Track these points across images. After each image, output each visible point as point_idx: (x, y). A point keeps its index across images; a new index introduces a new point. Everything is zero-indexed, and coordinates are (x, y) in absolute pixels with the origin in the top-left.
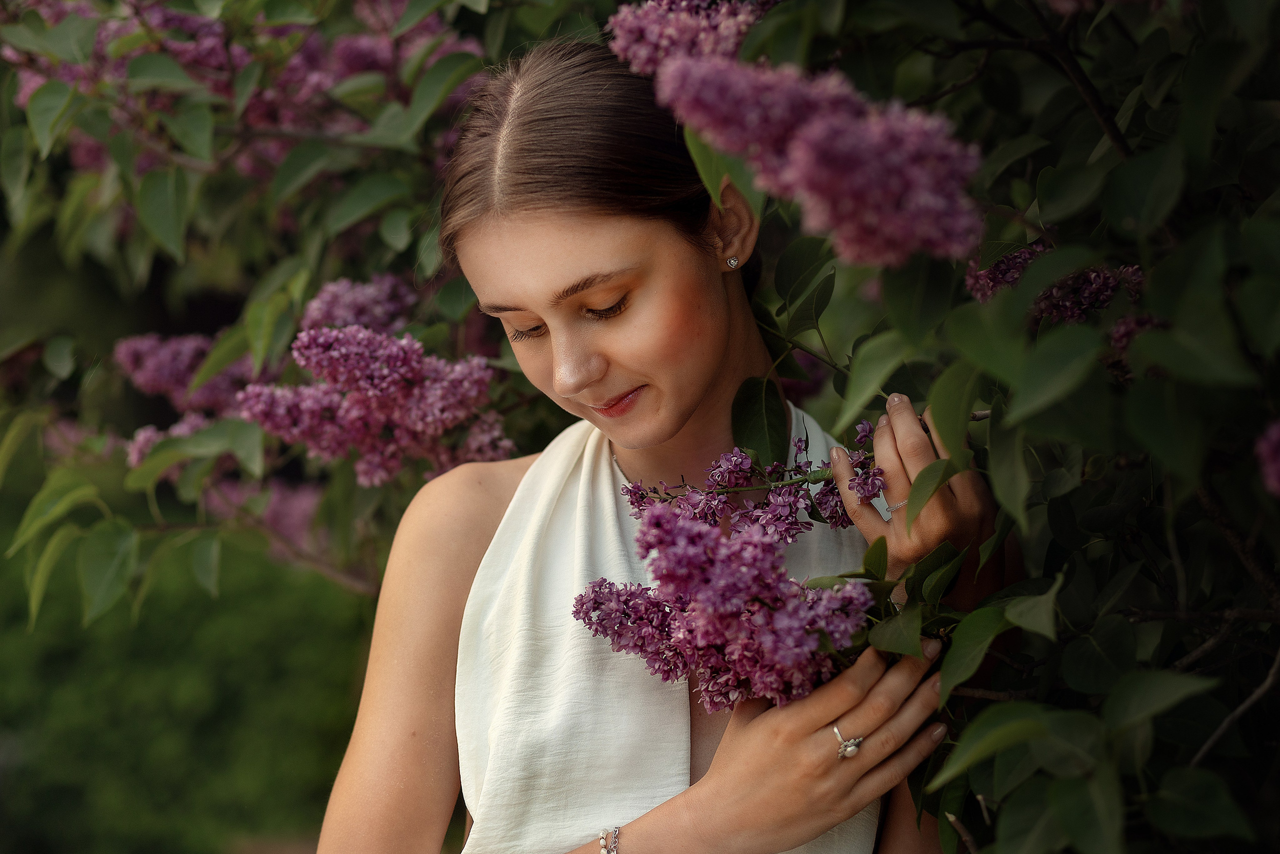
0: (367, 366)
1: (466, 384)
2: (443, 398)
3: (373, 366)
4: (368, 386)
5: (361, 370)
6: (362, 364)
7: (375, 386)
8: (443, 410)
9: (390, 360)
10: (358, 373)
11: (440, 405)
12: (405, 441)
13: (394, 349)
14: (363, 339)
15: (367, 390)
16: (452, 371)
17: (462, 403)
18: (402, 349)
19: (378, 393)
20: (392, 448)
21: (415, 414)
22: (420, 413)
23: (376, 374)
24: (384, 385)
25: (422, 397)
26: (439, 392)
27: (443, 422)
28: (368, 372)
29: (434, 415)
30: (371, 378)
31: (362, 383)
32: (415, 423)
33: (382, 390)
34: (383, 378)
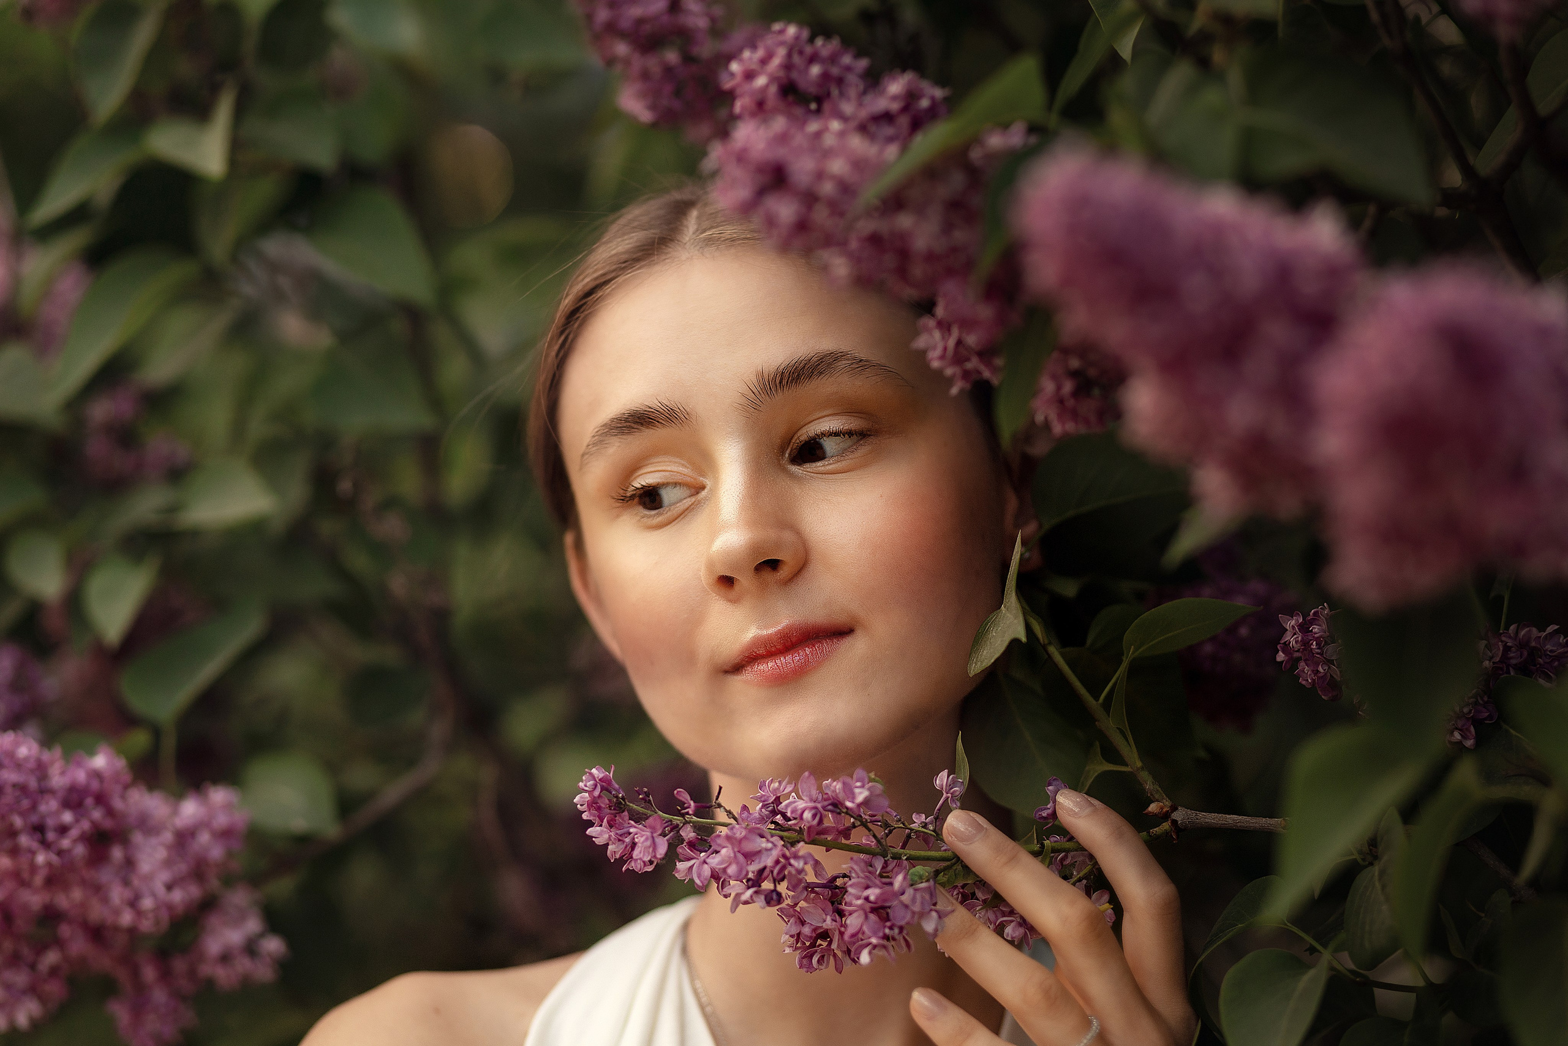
0: (34, 807)
1: (204, 838)
2: (168, 863)
3: (43, 808)
4: (35, 845)
5: (22, 814)
6: (25, 803)
7: (46, 845)
8: (169, 887)
9: (74, 799)
10: (18, 821)
11: (164, 876)
12: (79, 945)
13: (81, 776)
14: (26, 759)
15: (33, 853)
16: (175, 812)
17: (199, 871)
18: (97, 774)
19: (54, 858)
20: (52, 957)
21: (117, 894)
22: (128, 894)
23: (50, 822)
24: (65, 843)
25: (130, 863)
26: (161, 854)
27: (170, 907)
28: (34, 819)
29: (154, 895)
30: (39, 829)
31: (24, 840)
32: (117, 912)
33: (60, 853)
34: (63, 830)
